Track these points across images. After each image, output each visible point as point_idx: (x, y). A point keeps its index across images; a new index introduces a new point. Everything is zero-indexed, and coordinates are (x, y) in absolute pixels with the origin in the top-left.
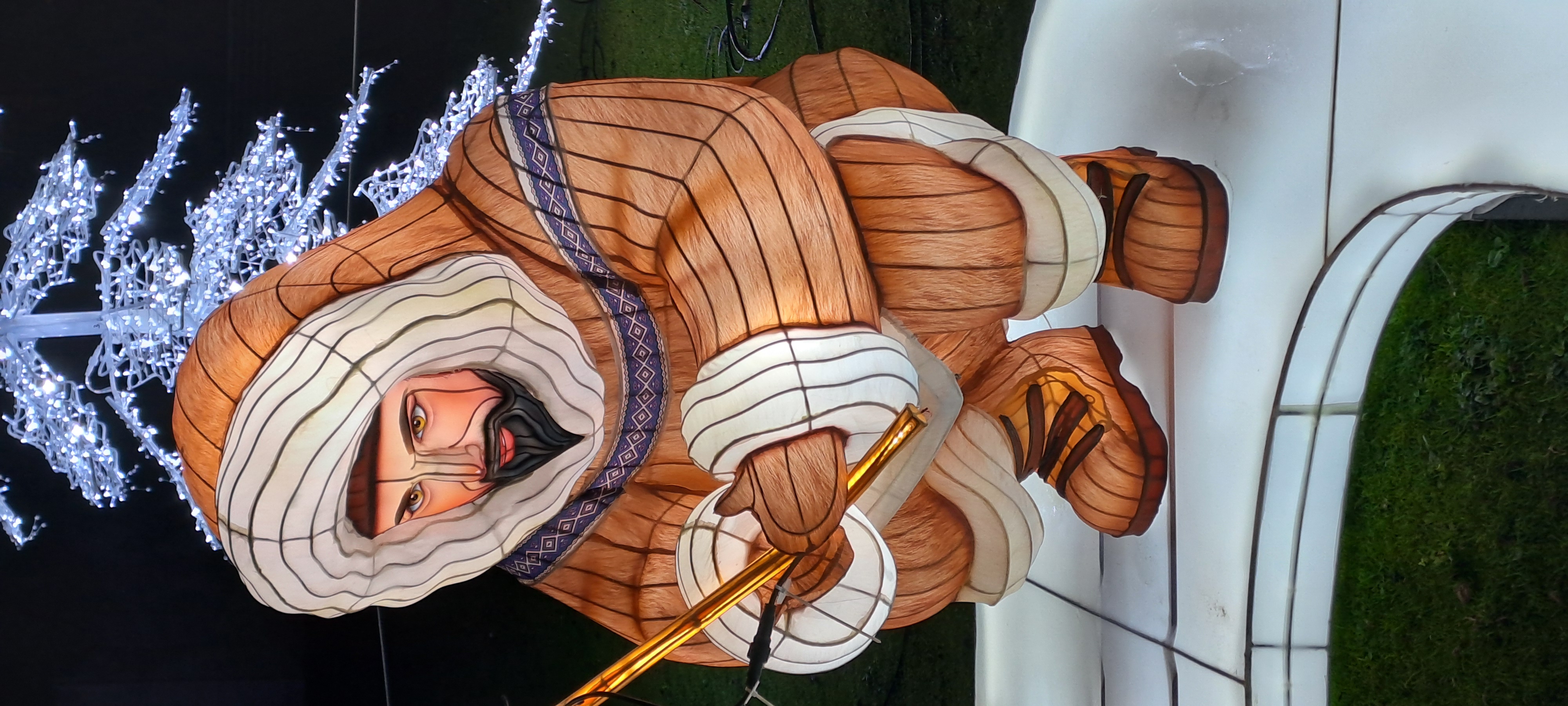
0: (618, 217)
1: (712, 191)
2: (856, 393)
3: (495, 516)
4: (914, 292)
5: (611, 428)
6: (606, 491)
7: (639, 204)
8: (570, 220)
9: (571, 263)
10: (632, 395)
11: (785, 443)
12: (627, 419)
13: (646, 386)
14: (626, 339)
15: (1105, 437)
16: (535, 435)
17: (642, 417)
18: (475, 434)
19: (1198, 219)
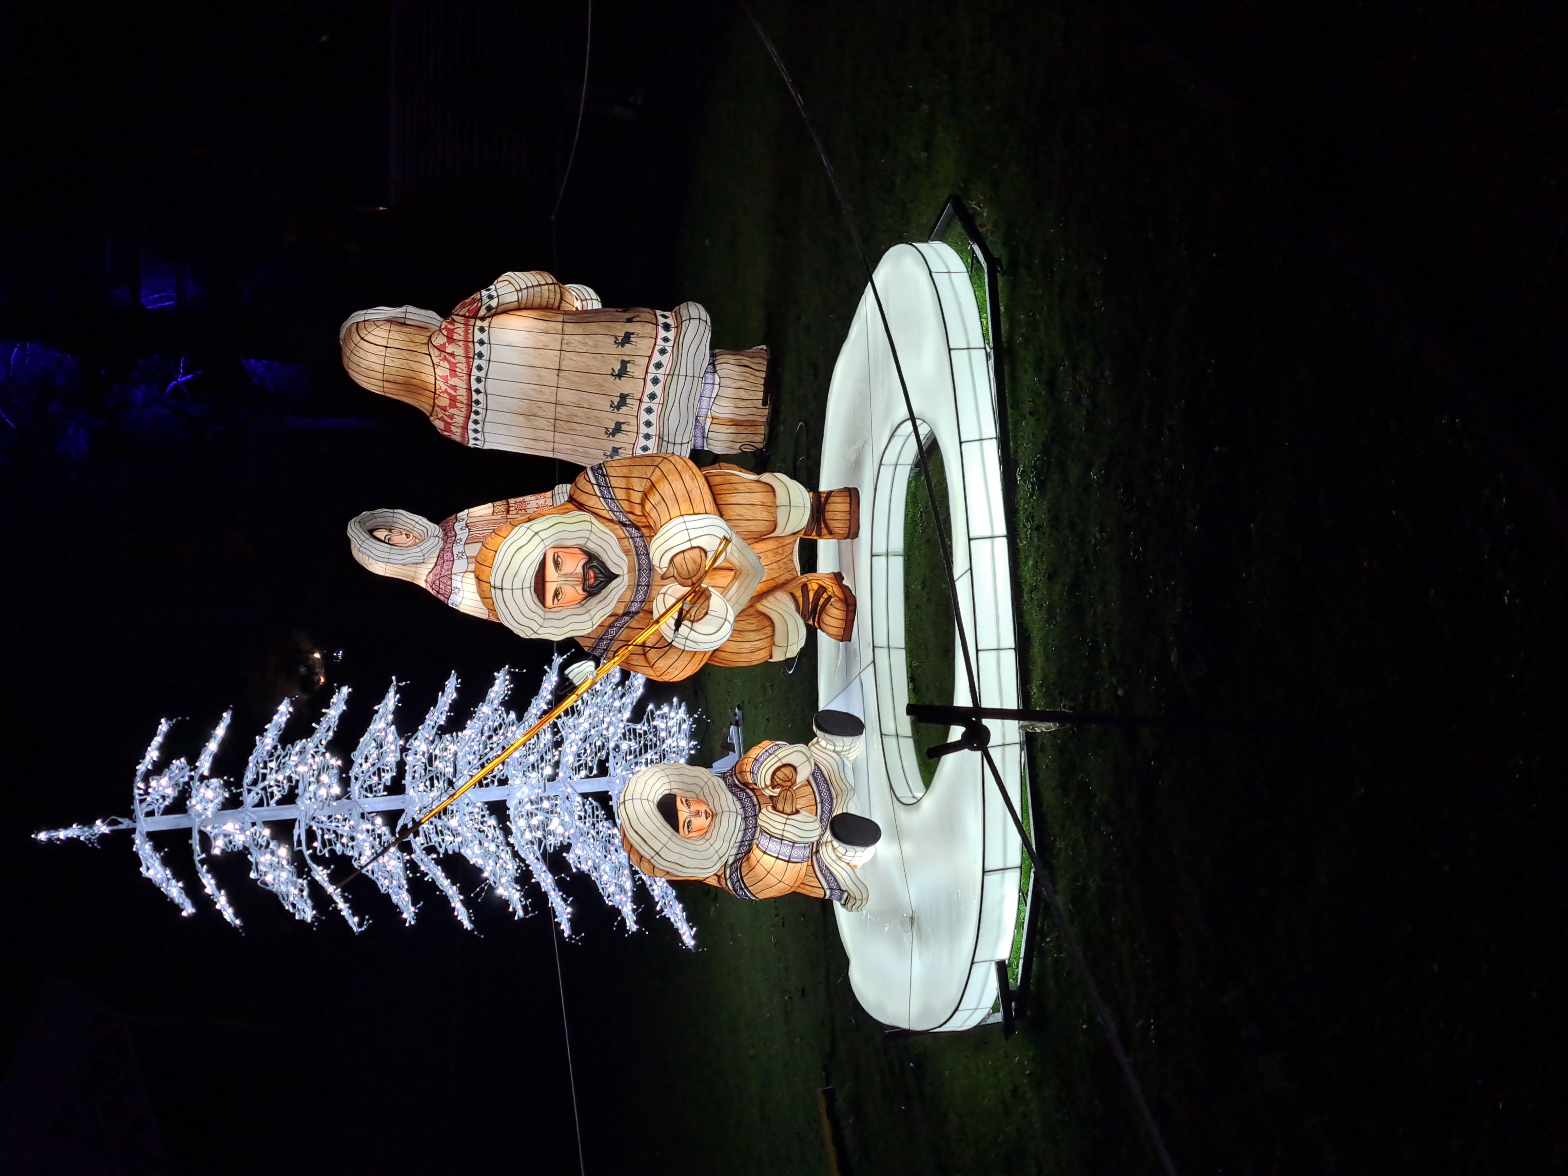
0: (628, 495)
1: (658, 481)
2: (706, 531)
3: (589, 608)
4: (733, 513)
5: (632, 583)
6: (633, 613)
7: (635, 488)
8: (612, 499)
9: (614, 517)
10: (639, 570)
11: (683, 552)
12: (639, 581)
13: (645, 567)
14: (636, 547)
15: (832, 600)
16: (601, 573)
17: (644, 581)
18: (579, 570)
19: (848, 499)
